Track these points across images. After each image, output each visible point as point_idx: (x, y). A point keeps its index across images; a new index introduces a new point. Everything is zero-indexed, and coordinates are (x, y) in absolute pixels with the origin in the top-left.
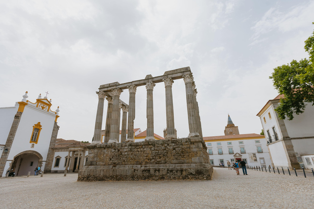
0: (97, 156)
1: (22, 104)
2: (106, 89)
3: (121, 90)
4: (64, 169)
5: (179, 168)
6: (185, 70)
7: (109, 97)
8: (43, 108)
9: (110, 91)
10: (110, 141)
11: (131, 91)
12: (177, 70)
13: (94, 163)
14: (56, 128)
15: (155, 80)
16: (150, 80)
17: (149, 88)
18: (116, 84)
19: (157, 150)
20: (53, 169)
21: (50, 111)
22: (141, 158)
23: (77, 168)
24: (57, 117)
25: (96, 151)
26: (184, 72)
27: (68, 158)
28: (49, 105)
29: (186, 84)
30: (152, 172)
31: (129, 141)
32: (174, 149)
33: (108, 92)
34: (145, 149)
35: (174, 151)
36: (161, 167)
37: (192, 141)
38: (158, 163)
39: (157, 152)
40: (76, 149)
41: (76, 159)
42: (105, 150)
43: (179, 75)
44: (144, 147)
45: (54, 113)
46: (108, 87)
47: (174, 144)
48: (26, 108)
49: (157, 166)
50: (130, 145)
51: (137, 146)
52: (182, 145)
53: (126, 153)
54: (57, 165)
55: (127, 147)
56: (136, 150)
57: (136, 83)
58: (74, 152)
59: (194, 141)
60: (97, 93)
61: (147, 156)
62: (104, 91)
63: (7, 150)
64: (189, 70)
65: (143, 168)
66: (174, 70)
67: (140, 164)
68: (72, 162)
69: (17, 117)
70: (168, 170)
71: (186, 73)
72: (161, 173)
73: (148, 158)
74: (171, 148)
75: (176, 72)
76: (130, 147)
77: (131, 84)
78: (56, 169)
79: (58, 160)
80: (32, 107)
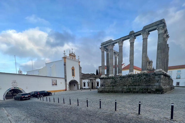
0: (104, 82)
1: (65, 58)
2: (105, 45)
3: (113, 44)
4: (88, 87)
5: (146, 88)
6: (159, 23)
7: (107, 50)
8: (73, 58)
9: (107, 46)
10: (110, 75)
11: (120, 45)
12: (153, 23)
13: (104, 85)
14: (80, 68)
15: (135, 34)
16: (132, 35)
17: (131, 42)
18: (110, 41)
19: (135, 79)
20: (83, 87)
21: (76, 60)
22: (126, 83)
23: (93, 87)
24: (79, 62)
25: (104, 80)
26: (158, 25)
27: (89, 82)
28: (75, 56)
29: (158, 35)
30: (132, 90)
31: (120, 75)
32: (145, 79)
33: (106, 47)
34: (128, 79)
35: (145, 80)
36: (137, 87)
37: (156, 74)
38: (135, 85)
39: (135, 80)
40: (92, 78)
41: (92, 83)
42: (108, 80)
43: (154, 27)
44: (127, 78)
45: (78, 60)
46: (106, 44)
47: (145, 76)
48: (66, 60)
49: (134, 87)
50: (120, 77)
51: (124, 77)
52: (150, 76)
53: (118, 81)
54: (84, 86)
55: (119, 78)
56: (123, 79)
57: (123, 39)
58: (91, 80)
59: (157, 74)
60: (100, 48)
61: (129, 82)
62: (104, 47)
63: (66, 80)
64: (163, 22)
65: (127, 88)
66: (151, 24)
67: (126, 86)
68: (90, 84)
69: (65, 65)
70: (140, 89)
71: (160, 25)
72: (136, 90)
73: (130, 83)
74: (143, 78)
75: (152, 25)
76: (120, 78)
77: (119, 40)
78: (84, 87)
79: (84, 84)
80: (68, 59)
